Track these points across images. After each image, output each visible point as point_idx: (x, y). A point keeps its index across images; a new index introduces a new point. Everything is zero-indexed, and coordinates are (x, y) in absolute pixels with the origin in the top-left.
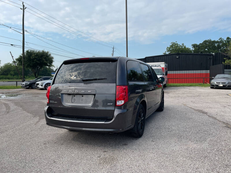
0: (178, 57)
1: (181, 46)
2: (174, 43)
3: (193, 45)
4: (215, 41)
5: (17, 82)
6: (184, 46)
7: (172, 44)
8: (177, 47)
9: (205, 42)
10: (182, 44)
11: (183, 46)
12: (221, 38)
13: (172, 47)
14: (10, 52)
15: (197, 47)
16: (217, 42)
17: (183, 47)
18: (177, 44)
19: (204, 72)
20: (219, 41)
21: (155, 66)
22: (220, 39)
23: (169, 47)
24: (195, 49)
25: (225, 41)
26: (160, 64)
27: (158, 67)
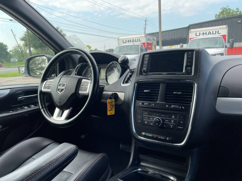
1: (235, 11)
2: (225, 8)
5: (19, 67)
6: (240, 11)
7: (222, 10)
8: (230, 12)
10: (237, 9)
11: (238, 11)
13: (223, 14)
14: (11, 30)
17: (238, 13)
18: (229, 9)
21: (208, 34)
23: (218, 13)
26: (217, 29)
27: (216, 35)
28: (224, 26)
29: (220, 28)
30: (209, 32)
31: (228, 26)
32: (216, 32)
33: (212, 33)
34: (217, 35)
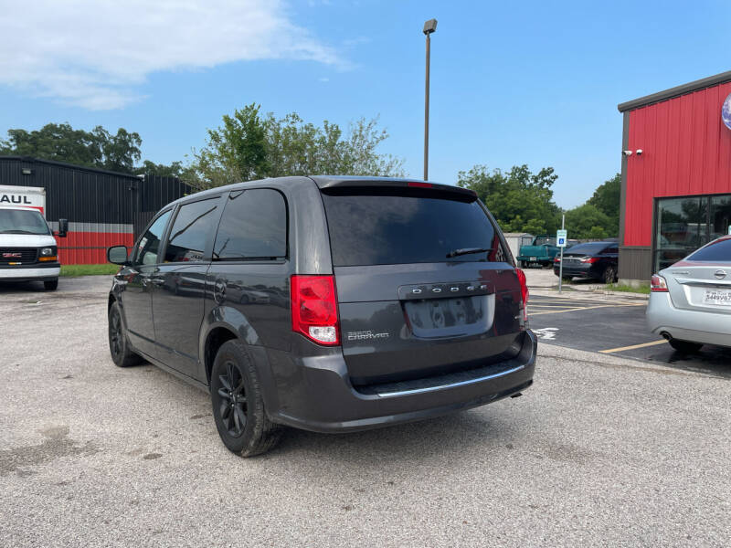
0: (29, 172)
3: (11, 132)
4: (82, 131)
9: (50, 129)
12: (100, 127)
15: (26, 140)
16: (89, 137)
19: (117, 228)
20: (95, 134)
22: (97, 130)
24: (18, 148)
25: (115, 139)
26: (24, 192)
27: (19, 204)
28: (39, 189)
29: (29, 192)
30: (4, 196)
31: (45, 190)
32: (20, 197)
33: (10, 199)
34: (22, 206)
